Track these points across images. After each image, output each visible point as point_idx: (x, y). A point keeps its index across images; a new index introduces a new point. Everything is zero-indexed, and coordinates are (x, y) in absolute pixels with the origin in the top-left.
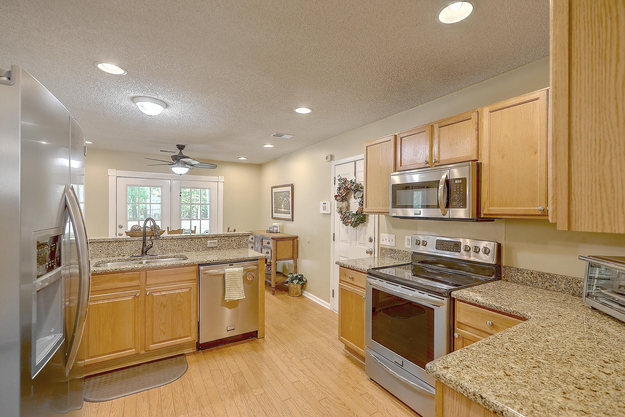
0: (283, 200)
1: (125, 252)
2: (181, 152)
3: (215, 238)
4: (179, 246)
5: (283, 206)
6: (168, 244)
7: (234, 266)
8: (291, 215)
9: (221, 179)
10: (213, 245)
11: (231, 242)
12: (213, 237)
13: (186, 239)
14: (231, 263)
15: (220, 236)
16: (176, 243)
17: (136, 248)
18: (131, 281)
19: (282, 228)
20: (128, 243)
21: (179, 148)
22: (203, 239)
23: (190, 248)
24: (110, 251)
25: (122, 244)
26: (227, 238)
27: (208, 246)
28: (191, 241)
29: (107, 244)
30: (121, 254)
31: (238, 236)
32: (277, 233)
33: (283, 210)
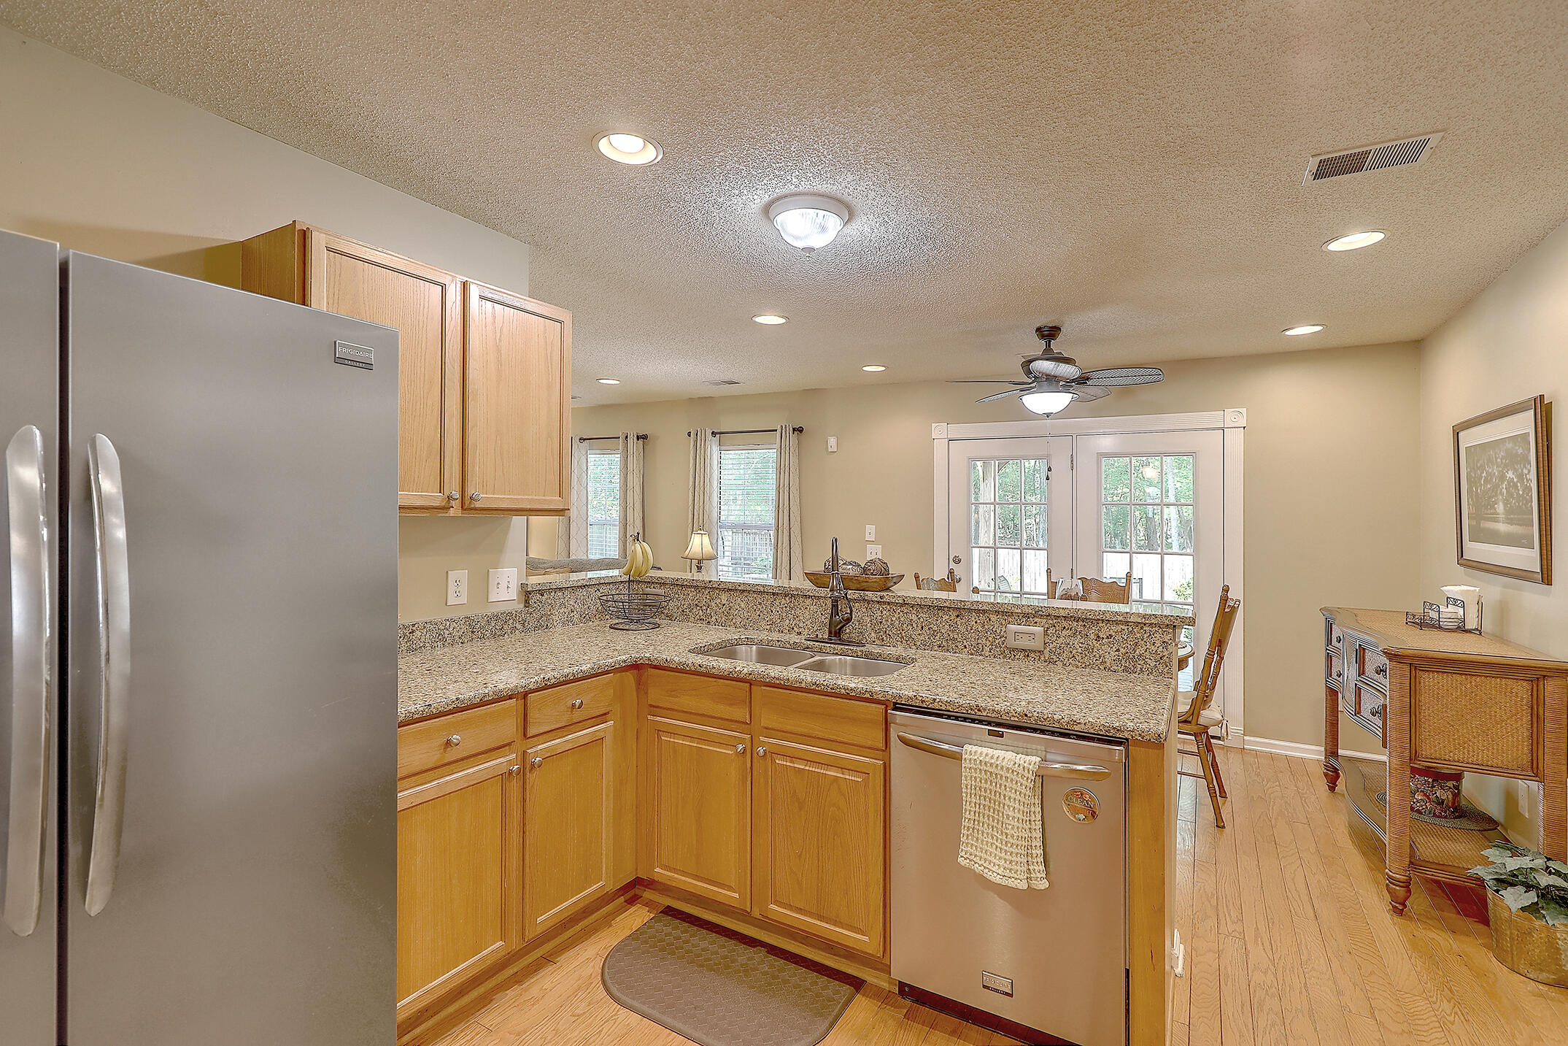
0: (1502, 477)
1: (801, 625)
2: (1049, 345)
3: (1036, 620)
4: (922, 628)
5: (1500, 508)
6: (894, 619)
7: (1009, 742)
8: (1535, 553)
9: (1235, 417)
10: (1024, 643)
11: (1095, 642)
12: (1026, 616)
13: (941, 608)
14: (999, 725)
15: (1053, 613)
16: (914, 618)
17: (823, 617)
18: (731, 705)
19: (1503, 611)
20: (808, 601)
21: (1043, 337)
22: (993, 617)
23: (954, 639)
24: (776, 618)
25: (796, 604)
26: (1081, 623)
27: (1011, 642)
28: (958, 616)
29: (771, 598)
30: (795, 629)
31: (1127, 623)
32: (1460, 635)
33: (1502, 527)
